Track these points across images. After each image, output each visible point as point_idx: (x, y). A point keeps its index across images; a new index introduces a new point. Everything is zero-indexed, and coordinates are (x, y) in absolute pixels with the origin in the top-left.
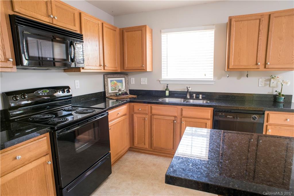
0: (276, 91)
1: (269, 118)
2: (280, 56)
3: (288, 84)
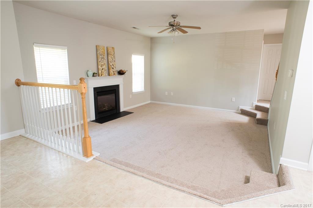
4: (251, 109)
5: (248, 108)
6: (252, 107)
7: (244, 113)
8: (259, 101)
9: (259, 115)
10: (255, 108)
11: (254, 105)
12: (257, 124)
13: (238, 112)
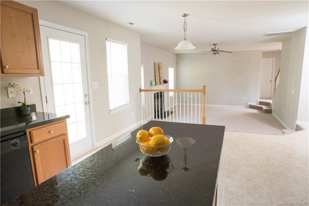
0: (19, 102)
1: (32, 137)
2: (18, 58)
3: (31, 93)
4: (257, 104)
5: (254, 104)
6: (257, 103)
7: (251, 107)
8: (261, 98)
9: (264, 107)
10: (259, 103)
11: (258, 101)
12: (265, 113)
13: (247, 107)
